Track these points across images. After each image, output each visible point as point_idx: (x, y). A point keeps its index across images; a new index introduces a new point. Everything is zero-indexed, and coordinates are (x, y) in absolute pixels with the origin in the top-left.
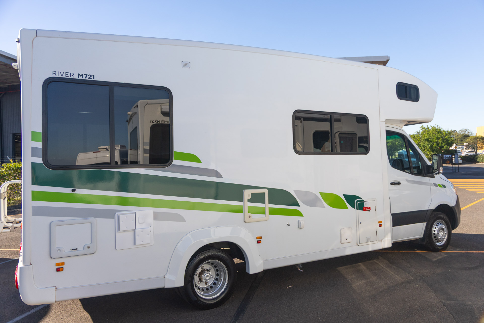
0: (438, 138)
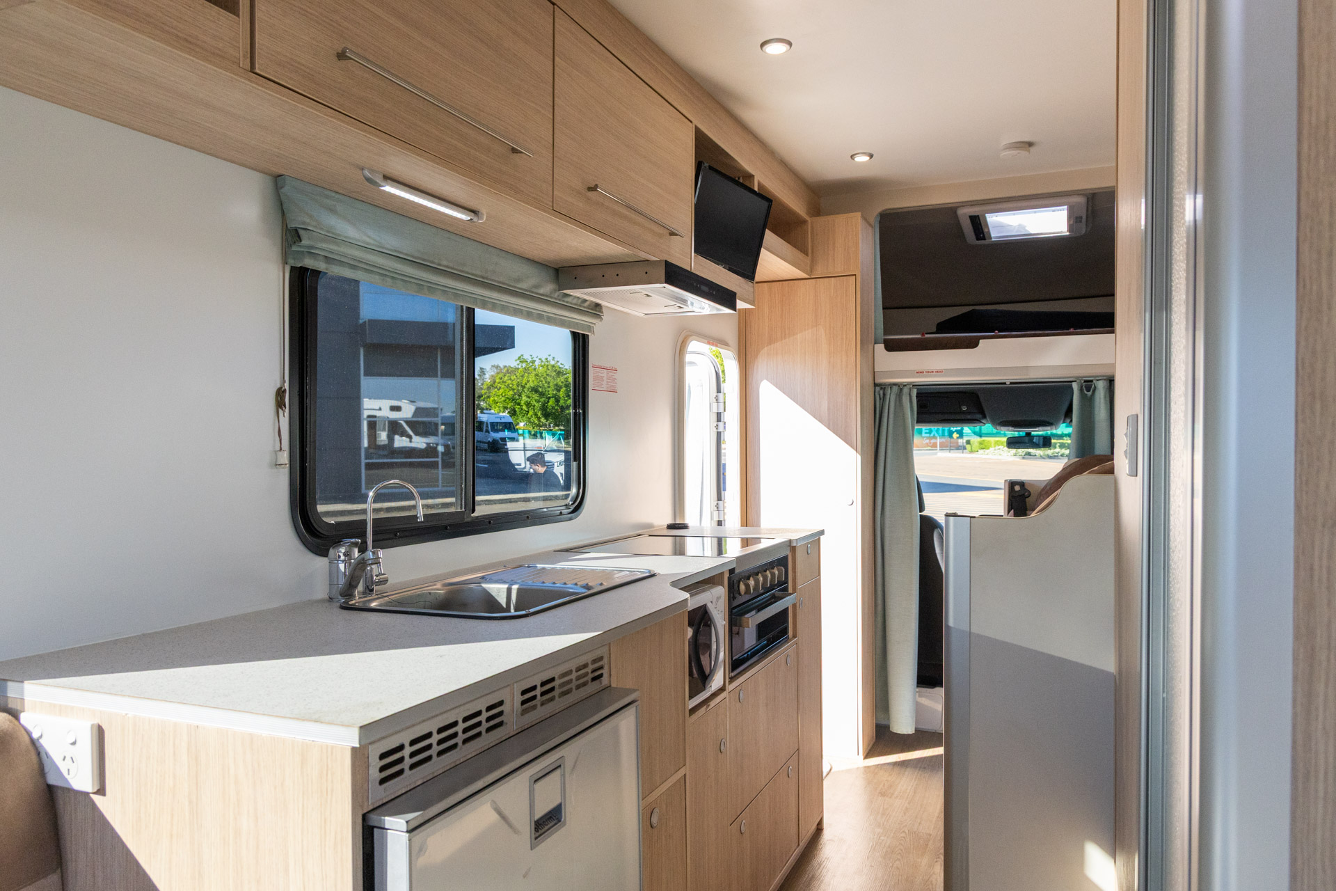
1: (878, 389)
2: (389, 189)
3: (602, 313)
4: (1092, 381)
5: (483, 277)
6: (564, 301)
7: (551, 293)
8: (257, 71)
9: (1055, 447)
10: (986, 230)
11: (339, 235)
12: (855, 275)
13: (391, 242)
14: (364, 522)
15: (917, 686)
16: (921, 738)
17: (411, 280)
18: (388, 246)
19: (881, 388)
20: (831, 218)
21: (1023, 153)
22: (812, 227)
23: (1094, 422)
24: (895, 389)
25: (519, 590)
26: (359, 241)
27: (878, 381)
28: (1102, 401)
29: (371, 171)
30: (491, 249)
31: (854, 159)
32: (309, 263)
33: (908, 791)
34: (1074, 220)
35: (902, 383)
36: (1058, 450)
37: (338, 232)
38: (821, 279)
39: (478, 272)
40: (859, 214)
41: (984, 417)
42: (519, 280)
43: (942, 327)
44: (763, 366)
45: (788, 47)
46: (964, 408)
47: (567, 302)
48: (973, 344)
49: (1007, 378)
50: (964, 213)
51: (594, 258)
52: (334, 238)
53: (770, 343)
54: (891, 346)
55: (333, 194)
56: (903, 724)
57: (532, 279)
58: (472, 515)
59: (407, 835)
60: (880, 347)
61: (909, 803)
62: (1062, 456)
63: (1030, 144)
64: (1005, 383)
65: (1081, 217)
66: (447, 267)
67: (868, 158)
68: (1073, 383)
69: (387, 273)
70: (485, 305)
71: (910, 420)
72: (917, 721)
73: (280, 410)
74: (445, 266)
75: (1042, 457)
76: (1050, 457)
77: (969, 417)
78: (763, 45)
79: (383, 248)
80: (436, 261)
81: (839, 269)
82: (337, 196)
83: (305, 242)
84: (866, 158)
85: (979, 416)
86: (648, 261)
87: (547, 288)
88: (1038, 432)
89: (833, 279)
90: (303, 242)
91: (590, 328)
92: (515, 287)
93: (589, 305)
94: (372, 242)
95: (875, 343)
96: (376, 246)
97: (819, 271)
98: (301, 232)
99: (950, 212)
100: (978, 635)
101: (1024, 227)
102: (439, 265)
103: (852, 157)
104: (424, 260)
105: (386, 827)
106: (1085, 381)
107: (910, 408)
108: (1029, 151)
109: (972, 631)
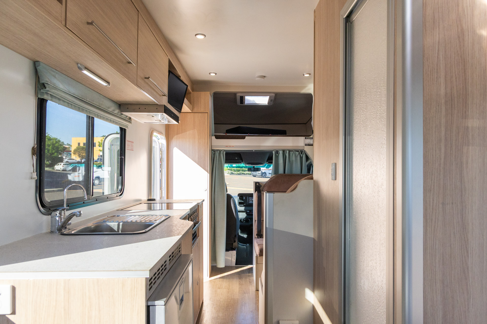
0: (49, 145)
1: (213, 151)
2: (86, 72)
3: (132, 121)
4: (278, 151)
5: (99, 106)
6: (121, 116)
7: (118, 113)
8: (67, 26)
9: (240, 171)
10: (244, 101)
11: (57, 87)
12: (208, 113)
13: (73, 91)
14: (63, 200)
15: (226, 251)
16: (227, 268)
17: (77, 106)
18: (72, 92)
19: (214, 151)
20: (199, 93)
21: (263, 79)
22: (193, 94)
23: (278, 164)
24: (218, 151)
25: (123, 225)
26: (63, 89)
27: (213, 149)
28: (281, 157)
29: (81, 64)
30: (101, 95)
31: (210, 74)
32: (45, 97)
33: (227, 286)
34: (270, 100)
35: (220, 150)
36: (241, 172)
37: (57, 86)
38: (196, 113)
39: (97, 104)
40: (209, 92)
41: (242, 161)
42: (109, 108)
43: (228, 131)
44: (174, 142)
45: (205, 37)
46: (236, 158)
47: (122, 117)
48: (243, 138)
49: (254, 149)
50: (239, 95)
51: (138, 102)
52: (56, 88)
53: (177, 134)
54: (217, 137)
55: (55, 70)
56: (221, 264)
57: (113, 108)
58: (92, 197)
59: (164, 306)
60: (214, 137)
61: (228, 290)
62: (242, 174)
63: (265, 77)
64: (253, 151)
65: (272, 100)
66: (89, 101)
67: (215, 74)
68: (273, 151)
69: (70, 103)
70: (98, 116)
71: (223, 162)
72: (225, 263)
73: (34, 156)
74: (88, 101)
75: (236, 174)
76: (239, 174)
77: (238, 161)
78: (196, 35)
79: (70, 93)
80: (86, 99)
81: (202, 110)
82: (56, 71)
83: (47, 89)
84: (214, 75)
85: (241, 161)
86: (157, 104)
87: (117, 111)
88: (256, 166)
89: (200, 113)
90: (46, 89)
91: (127, 127)
92: (108, 110)
93: (128, 118)
94: (67, 90)
95: (212, 136)
96: (68, 92)
97: (195, 110)
98: (46, 85)
99: (235, 94)
100: (275, 229)
101: (254, 101)
102: (87, 100)
103: (210, 73)
104: (82, 98)
105: (156, 305)
106: (276, 151)
107: (223, 158)
108: (264, 79)
109: (274, 228)
